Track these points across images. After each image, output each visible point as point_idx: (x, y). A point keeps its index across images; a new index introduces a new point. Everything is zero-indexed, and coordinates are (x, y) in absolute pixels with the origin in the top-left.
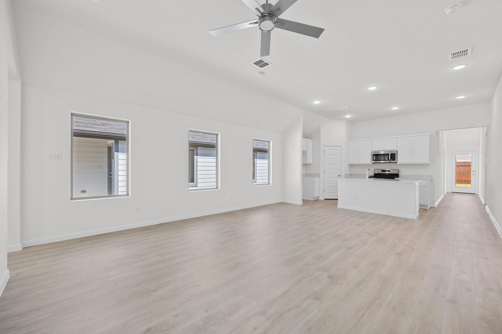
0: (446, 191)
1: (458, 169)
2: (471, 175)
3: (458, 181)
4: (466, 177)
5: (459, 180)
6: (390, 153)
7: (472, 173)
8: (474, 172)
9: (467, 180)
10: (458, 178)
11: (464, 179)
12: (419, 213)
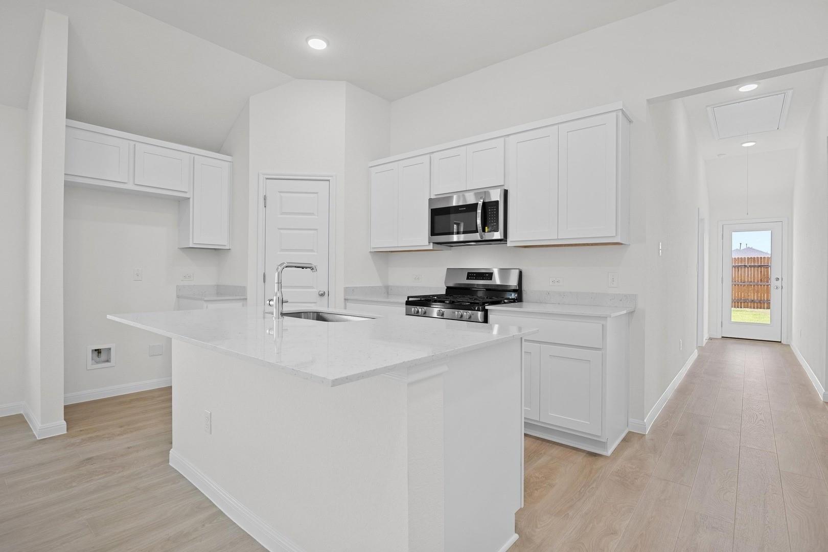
0: (706, 336)
1: (738, 273)
2: (772, 288)
3: (738, 302)
4: (754, 293)
5: (741, 299)
6: (480, 203)
7: (773, 283)
8: (777, 279)
9: (757, 299)
10: (738, 294)
11: (752, 296)
12: (517, 530)
